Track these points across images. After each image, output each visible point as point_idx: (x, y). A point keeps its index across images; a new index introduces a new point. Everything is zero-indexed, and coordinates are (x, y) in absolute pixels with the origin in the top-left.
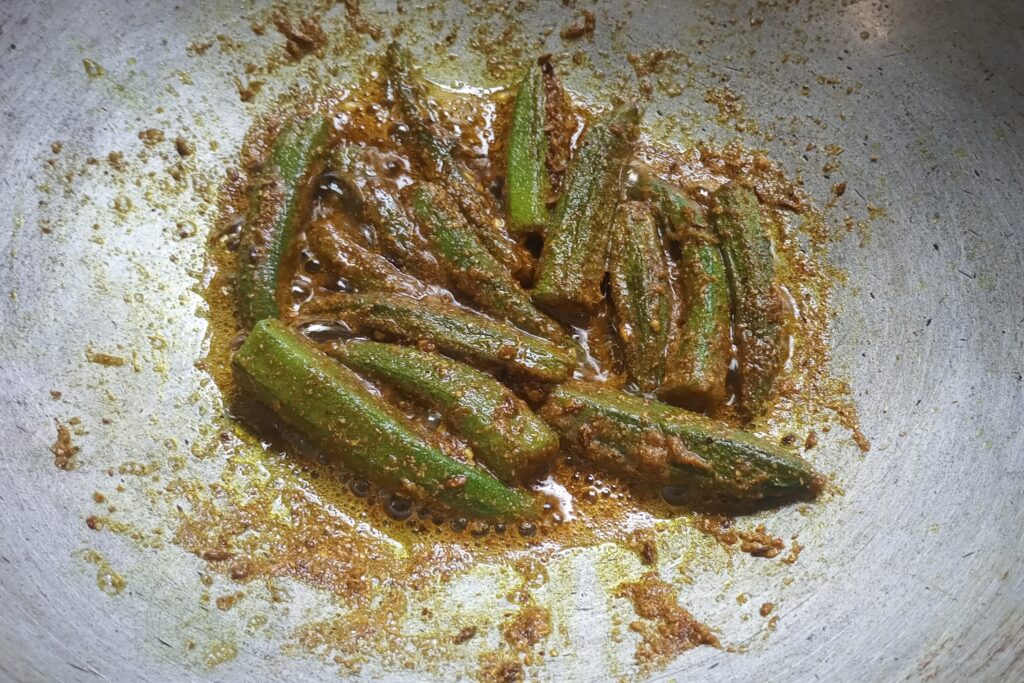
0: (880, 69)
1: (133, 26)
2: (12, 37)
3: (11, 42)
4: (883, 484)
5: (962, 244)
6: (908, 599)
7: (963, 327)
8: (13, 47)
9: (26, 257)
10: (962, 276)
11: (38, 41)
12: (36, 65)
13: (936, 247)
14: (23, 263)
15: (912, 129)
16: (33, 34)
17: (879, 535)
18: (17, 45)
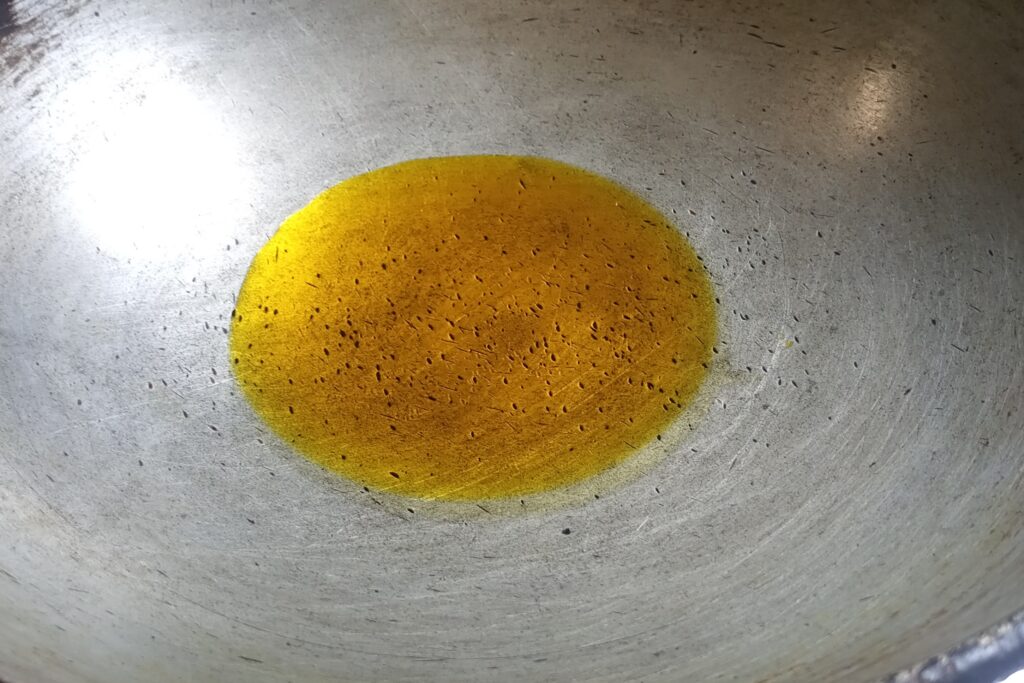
0: (911, 155)
1: (211, 27)
2: (99, 7)
3: (96, 10)
4: (805, 535)
5: (961, 319)
6: (781, 632)
7: (943, 396)
8: (97, 14)
9: (41, 174)
10: (954, 350)
11: (121, 17)
12: (113, 34)
13: (934, 322)
14: (36, 177)
15: (933, 212)
16: (119, 9)
17: (782, 578)
18: (100, 14)
